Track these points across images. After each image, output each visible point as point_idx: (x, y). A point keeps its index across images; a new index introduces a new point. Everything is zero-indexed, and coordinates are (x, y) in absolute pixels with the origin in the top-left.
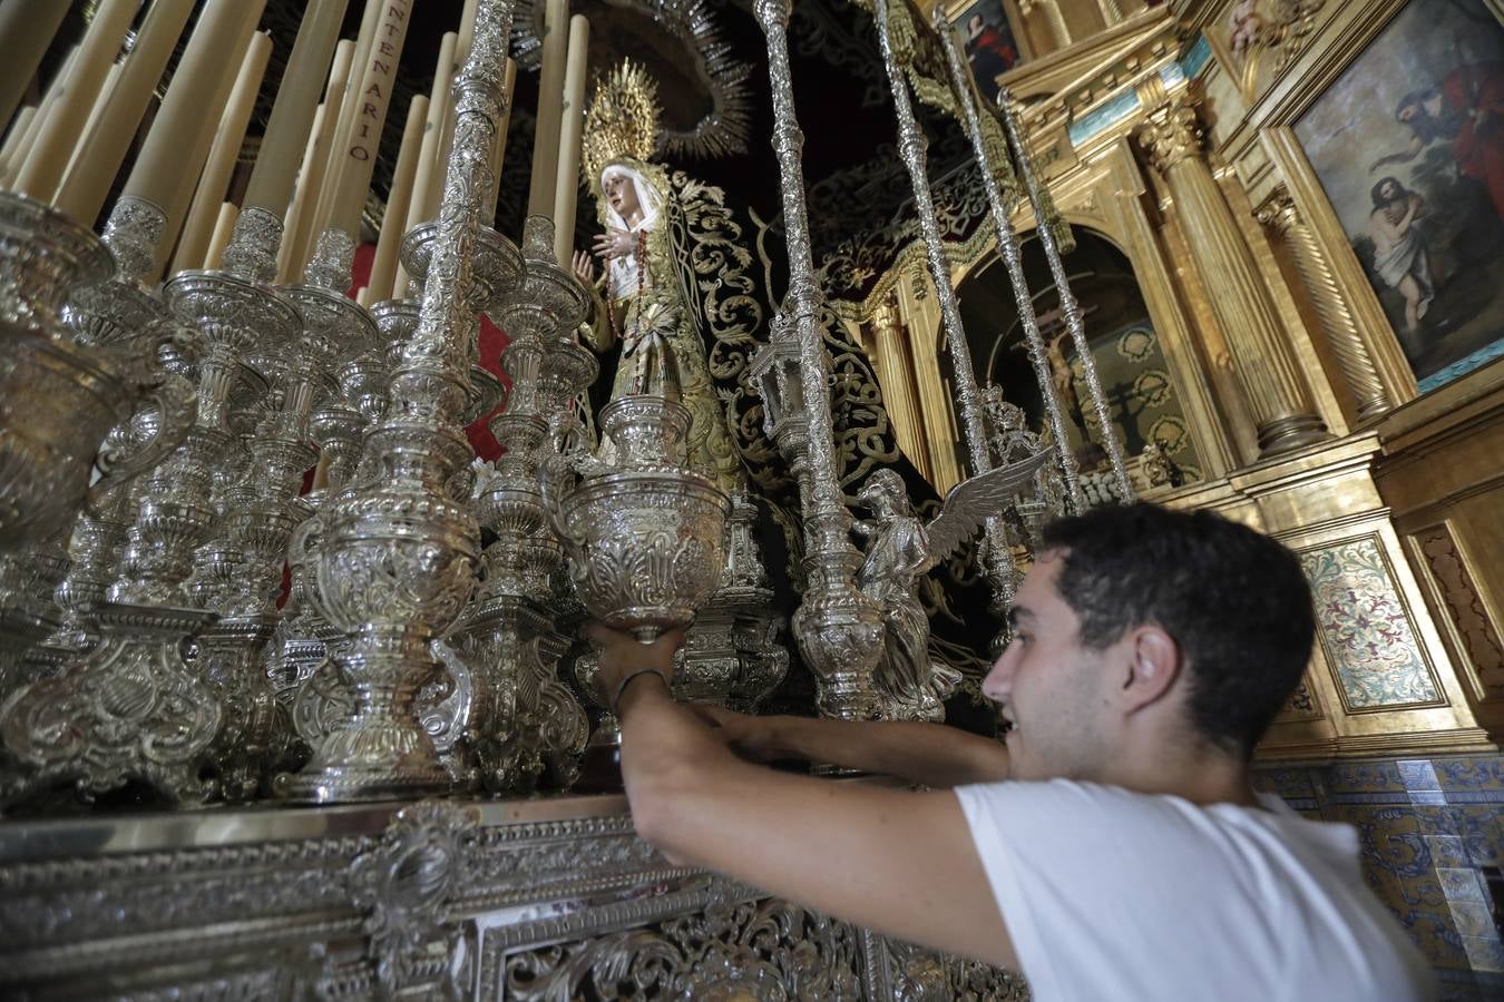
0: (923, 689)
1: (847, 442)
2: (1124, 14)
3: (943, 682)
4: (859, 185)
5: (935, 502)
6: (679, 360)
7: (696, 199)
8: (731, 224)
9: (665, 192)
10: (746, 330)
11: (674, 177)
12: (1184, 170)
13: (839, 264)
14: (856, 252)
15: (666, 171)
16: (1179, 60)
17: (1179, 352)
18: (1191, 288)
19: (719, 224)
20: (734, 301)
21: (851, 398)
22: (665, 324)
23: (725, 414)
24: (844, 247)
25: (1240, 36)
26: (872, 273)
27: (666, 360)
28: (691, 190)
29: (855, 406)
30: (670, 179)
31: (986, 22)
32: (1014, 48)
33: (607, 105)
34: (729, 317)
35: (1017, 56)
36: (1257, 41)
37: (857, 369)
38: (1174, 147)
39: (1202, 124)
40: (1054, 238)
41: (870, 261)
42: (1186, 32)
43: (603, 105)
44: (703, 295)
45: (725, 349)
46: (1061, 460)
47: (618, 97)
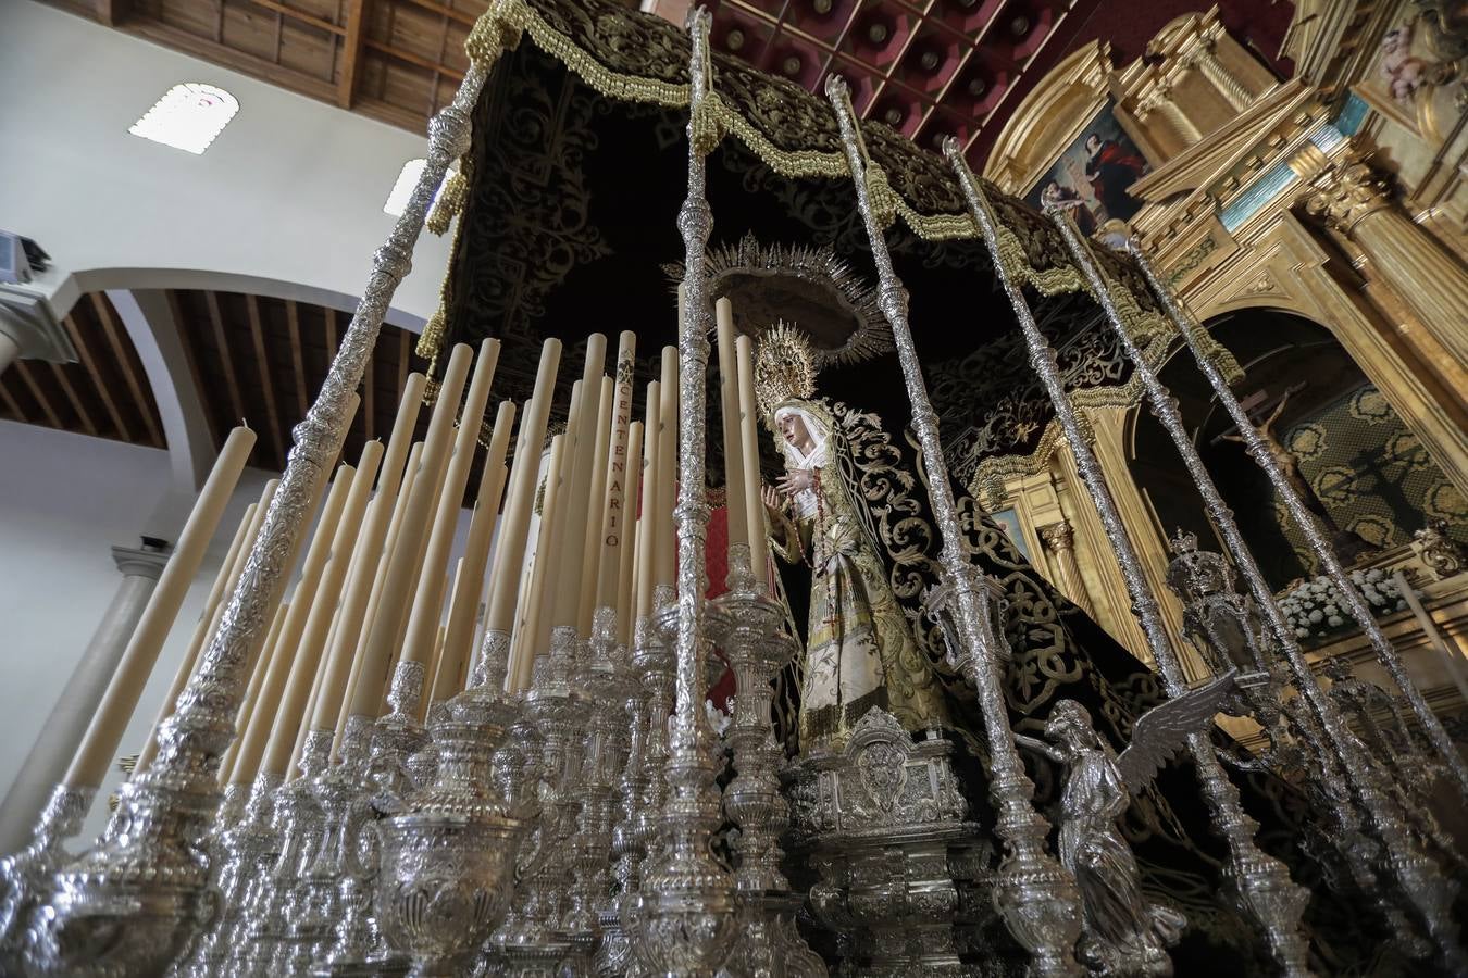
0: (1143, 938)
1: (1028, 664)
2: (1253, 95)
3: (1167, 927)
4: (1004, 352)
5: (1144, 675)
6: (864, 577)
7: (857, 426)
8: (892, 448)
9: (830, 422)
10: (918, 551)
11: (836, 409)
12: (1373, 227)
13: (1002, 420)
14: (1016, 408)
15: (828, 404)
16: (1330, 122)
17: (1428, 422)
18: (1424, 344)
19: (880, 451)
20: (905, 524)
21: (1025, 618)
22: (848, 546)
23: (912, 631)
24: (1002, 404)
25: (1399, 84)
26: (1035, 426)
27: (853, 581)
28: (851, 418)
29: (1031, 627)
30: (832, 410)
31: (1103, 140)
32: (1139, 154)
33: (770, 356)
34: (902, 539)
35: (1145, 162)
36: (1424, 83)
37: (1028, 588)
38: (1354, 205)
39: (1383, 178)
40: (1219, 371)
41: (1031, 415)
42: (1330, 95)
43: (767, 357)
44: (877, 520)
45: (904, 570)
46: (1273, 629)
47: (778, 349)
